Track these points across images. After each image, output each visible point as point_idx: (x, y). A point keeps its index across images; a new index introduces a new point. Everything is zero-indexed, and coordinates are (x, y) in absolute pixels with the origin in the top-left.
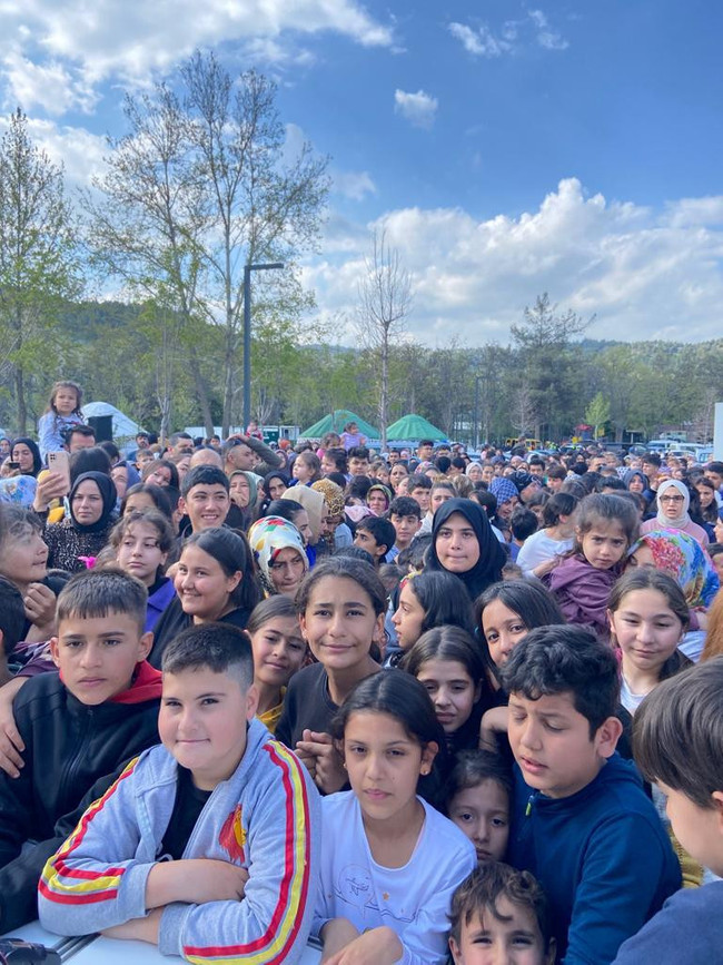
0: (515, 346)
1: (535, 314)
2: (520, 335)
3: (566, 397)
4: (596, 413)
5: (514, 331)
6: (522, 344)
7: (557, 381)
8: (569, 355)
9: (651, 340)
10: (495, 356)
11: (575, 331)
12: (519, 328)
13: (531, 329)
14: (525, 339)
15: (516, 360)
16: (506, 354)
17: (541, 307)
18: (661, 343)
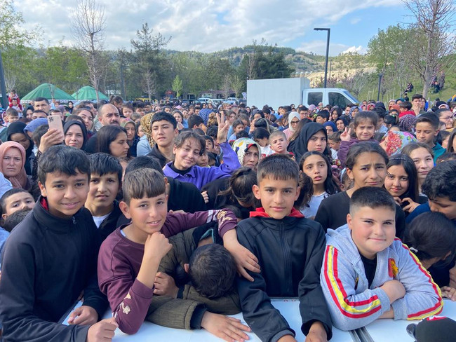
0: (134, 51)
1: (143, 34)
2: (136, 45)
3: (162, 77)
4: (177, 85)
5: (133, 42)
6: (138, 49)
7: (156, 69)
8: (160, 56)
9: (191, 51)
10: (123, 55)
11: (162, 45)
12: (135, 41)
13: (142, 42)
14: (138, 47)
15: (135, 58)
16: (129, 55)
17: (145, 31)
18: (195, 52)
